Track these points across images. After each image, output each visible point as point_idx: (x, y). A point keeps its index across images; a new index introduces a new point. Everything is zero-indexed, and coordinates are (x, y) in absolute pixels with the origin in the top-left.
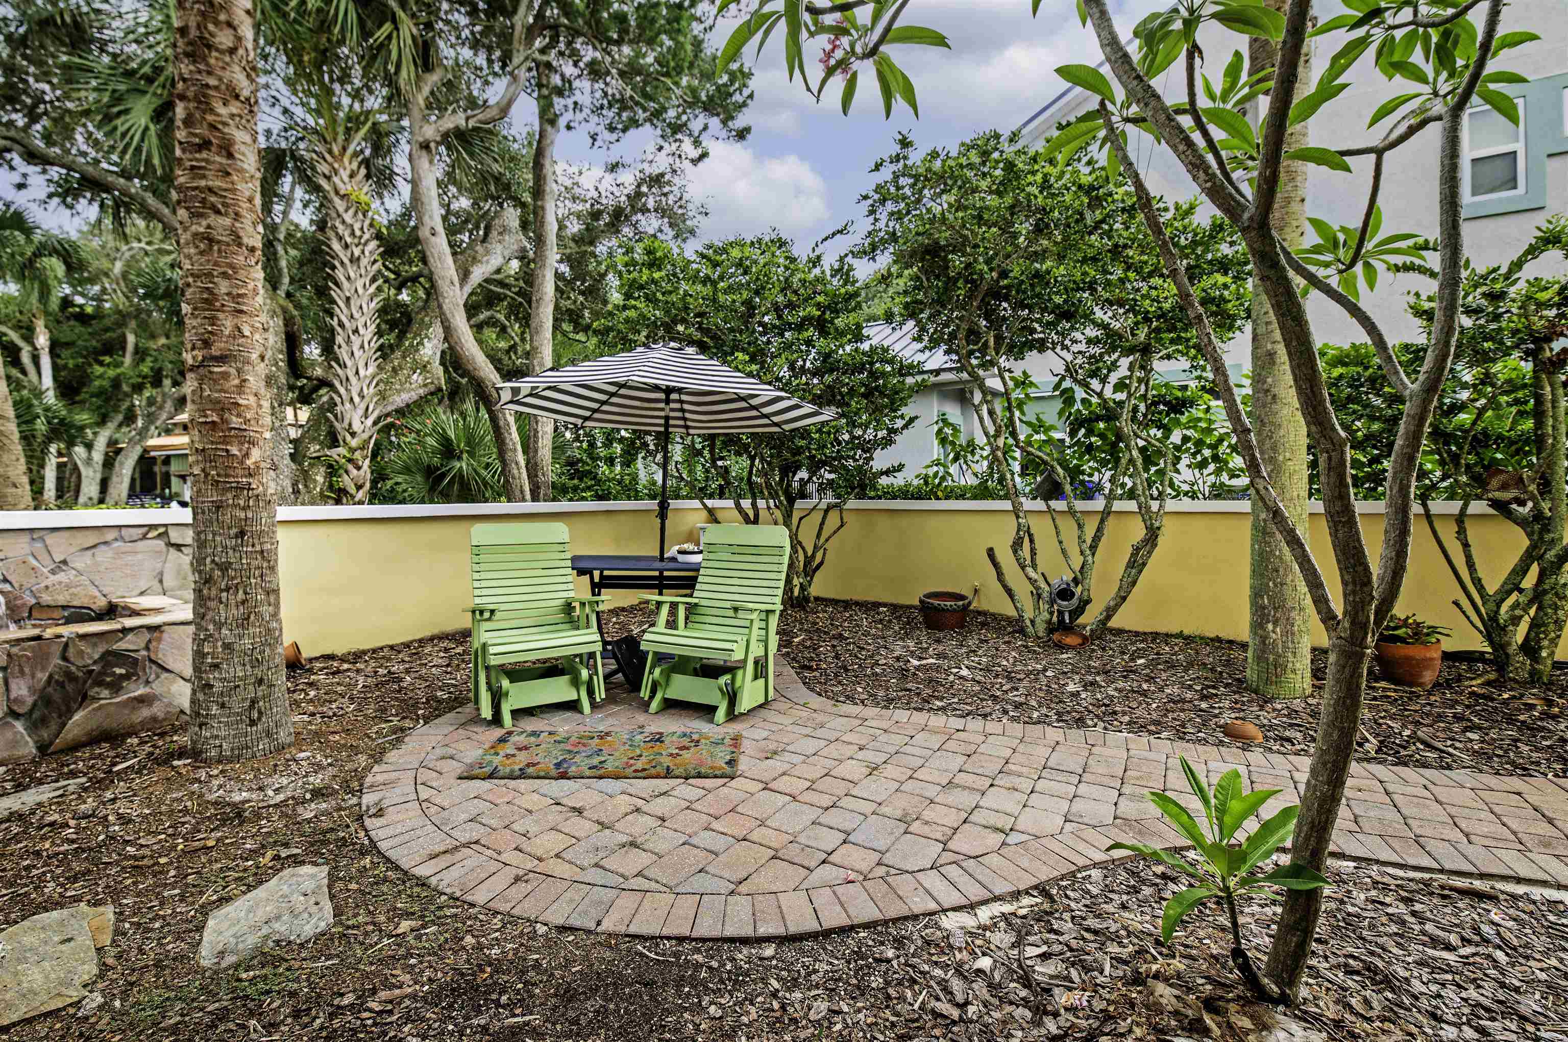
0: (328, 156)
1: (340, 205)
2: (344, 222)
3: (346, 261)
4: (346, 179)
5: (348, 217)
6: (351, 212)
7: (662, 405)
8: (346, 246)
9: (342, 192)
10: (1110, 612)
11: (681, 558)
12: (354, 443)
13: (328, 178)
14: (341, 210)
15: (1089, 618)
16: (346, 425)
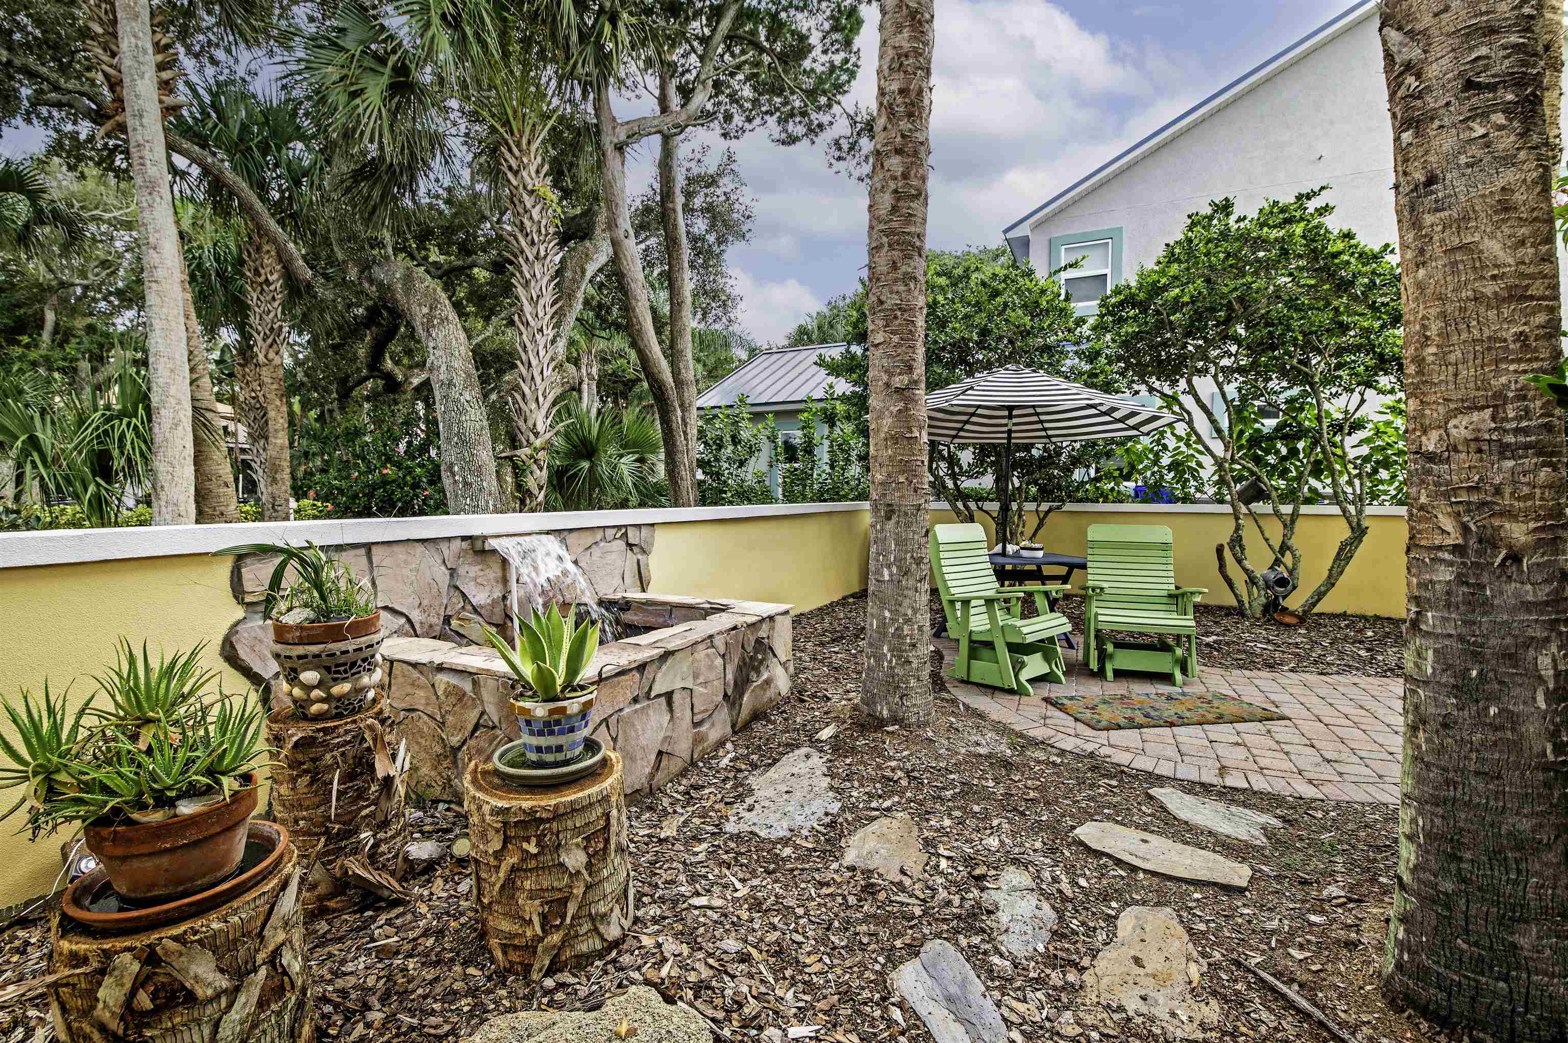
0: (515, 150)
1: (528, 201)
2: (531, 218)
3: (531, 258)
4: (533, 174)
5: (535, 213)
6: (538, 207)
7: (1005, 421)
8: (533, 243)
9: (530, 187)
10: (1320, 595)
11: (1024, 553)
12: (538, 443)
13: (516, 173)
14: (529, 206)
15: (1295, 602)
16: (530, 424)
